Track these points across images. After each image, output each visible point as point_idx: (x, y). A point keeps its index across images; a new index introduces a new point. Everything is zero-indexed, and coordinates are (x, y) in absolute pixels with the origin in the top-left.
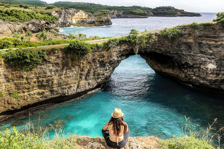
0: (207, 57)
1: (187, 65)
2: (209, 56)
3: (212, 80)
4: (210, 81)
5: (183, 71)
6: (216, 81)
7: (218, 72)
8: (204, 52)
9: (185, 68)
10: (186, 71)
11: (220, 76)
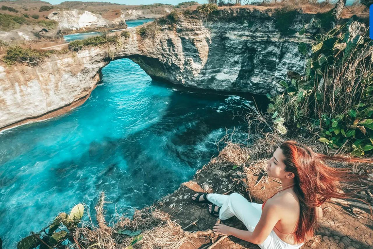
0: (192, 55)
1: (174, 66)
2: (194, 54)
3: (198, 80)
4: (197, 82)
5: (172, 73)
6: (202, 81)
7: (204, 71)
8: (188, 49)
9: (173, 70)
10: (174, 73)
11: (207, 75)
